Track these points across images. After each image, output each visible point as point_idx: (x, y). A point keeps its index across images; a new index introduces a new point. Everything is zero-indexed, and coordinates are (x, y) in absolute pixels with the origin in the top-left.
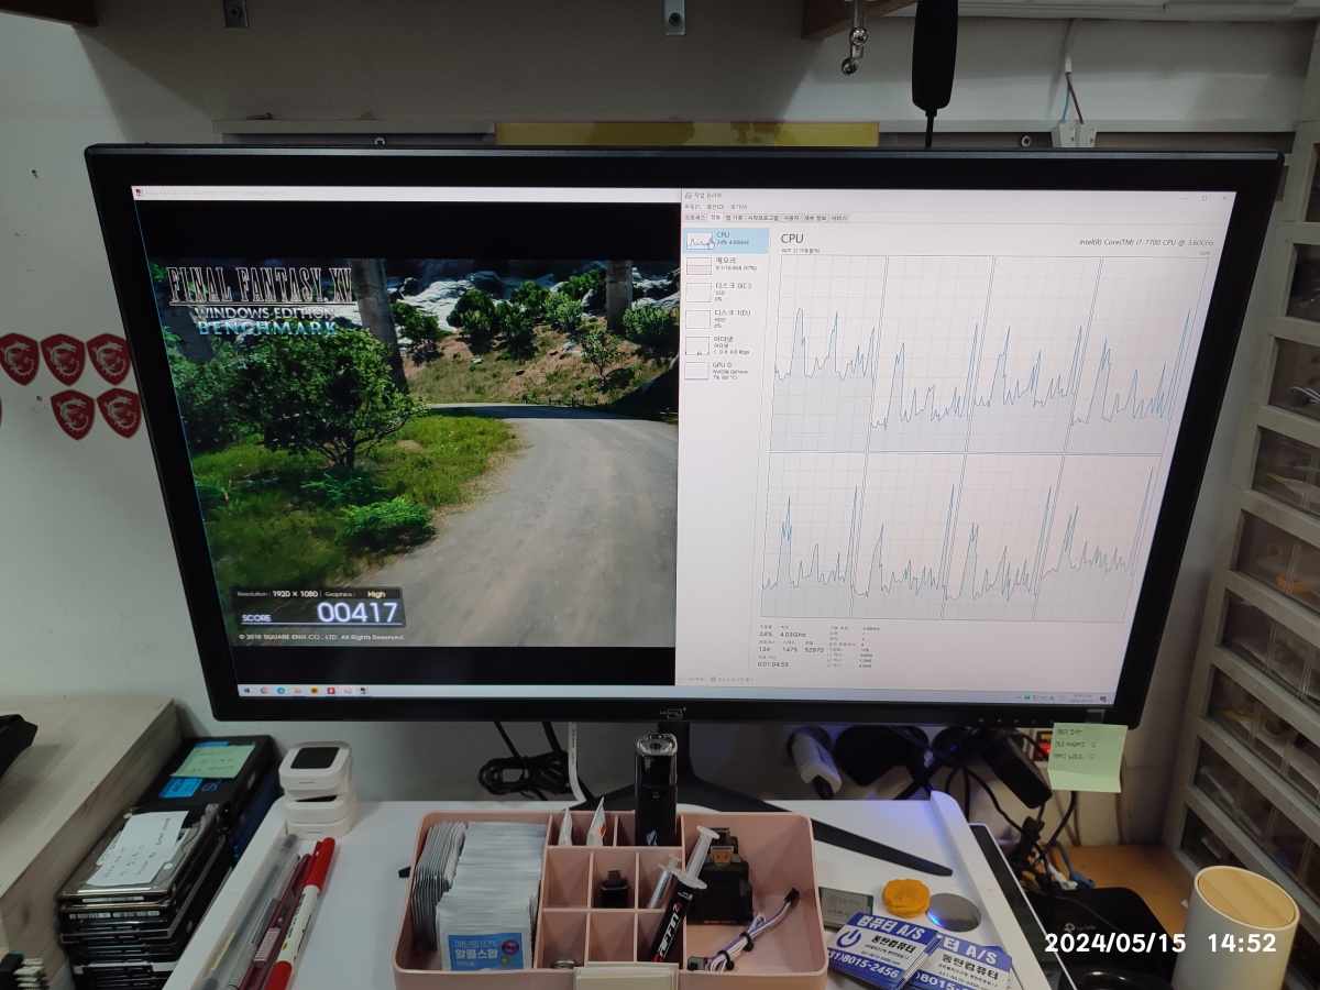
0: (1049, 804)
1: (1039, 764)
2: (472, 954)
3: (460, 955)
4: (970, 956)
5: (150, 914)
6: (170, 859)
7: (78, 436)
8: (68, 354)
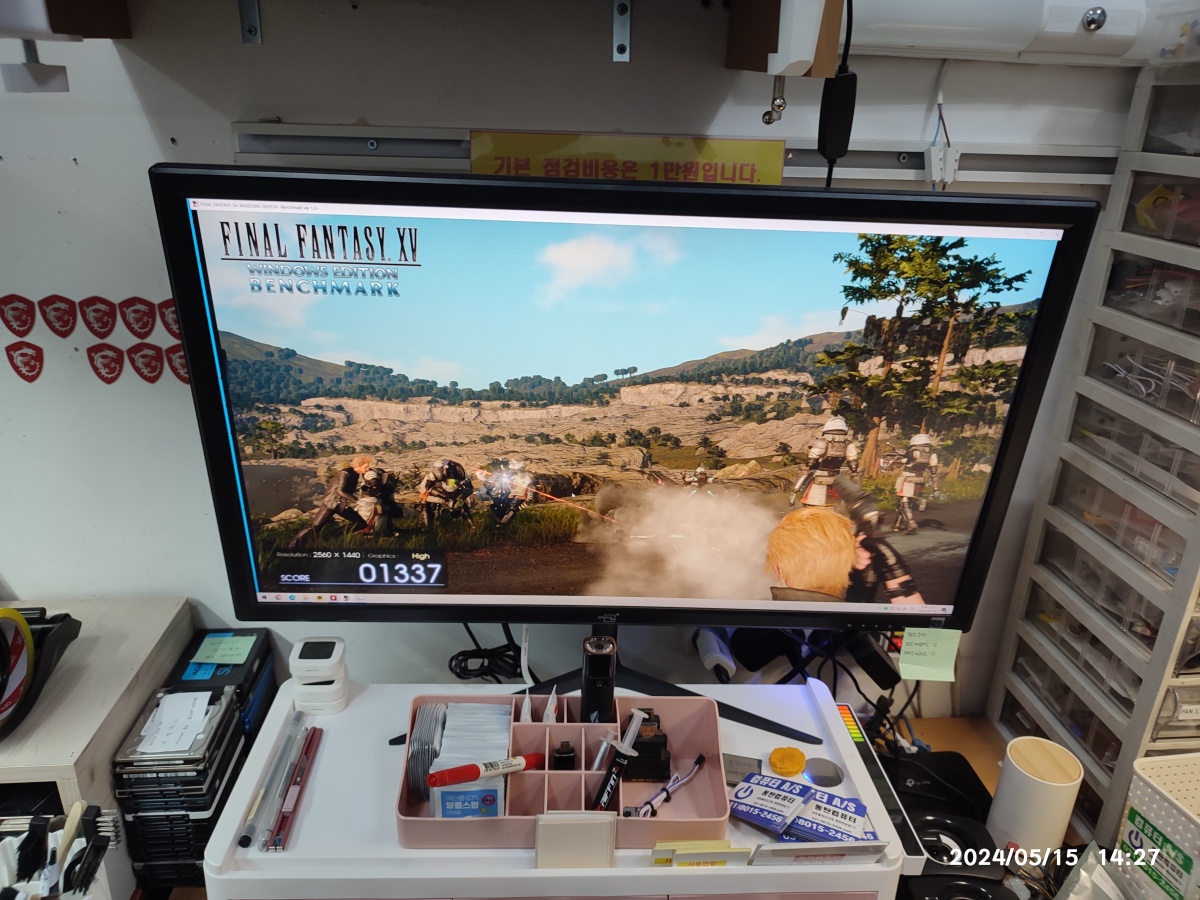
2: (459, 805)
3: (449, 806)
4: (836, 806)
5: (188, 774)
6: (201, 731)
7: (109, 381)
8: (101, 313)
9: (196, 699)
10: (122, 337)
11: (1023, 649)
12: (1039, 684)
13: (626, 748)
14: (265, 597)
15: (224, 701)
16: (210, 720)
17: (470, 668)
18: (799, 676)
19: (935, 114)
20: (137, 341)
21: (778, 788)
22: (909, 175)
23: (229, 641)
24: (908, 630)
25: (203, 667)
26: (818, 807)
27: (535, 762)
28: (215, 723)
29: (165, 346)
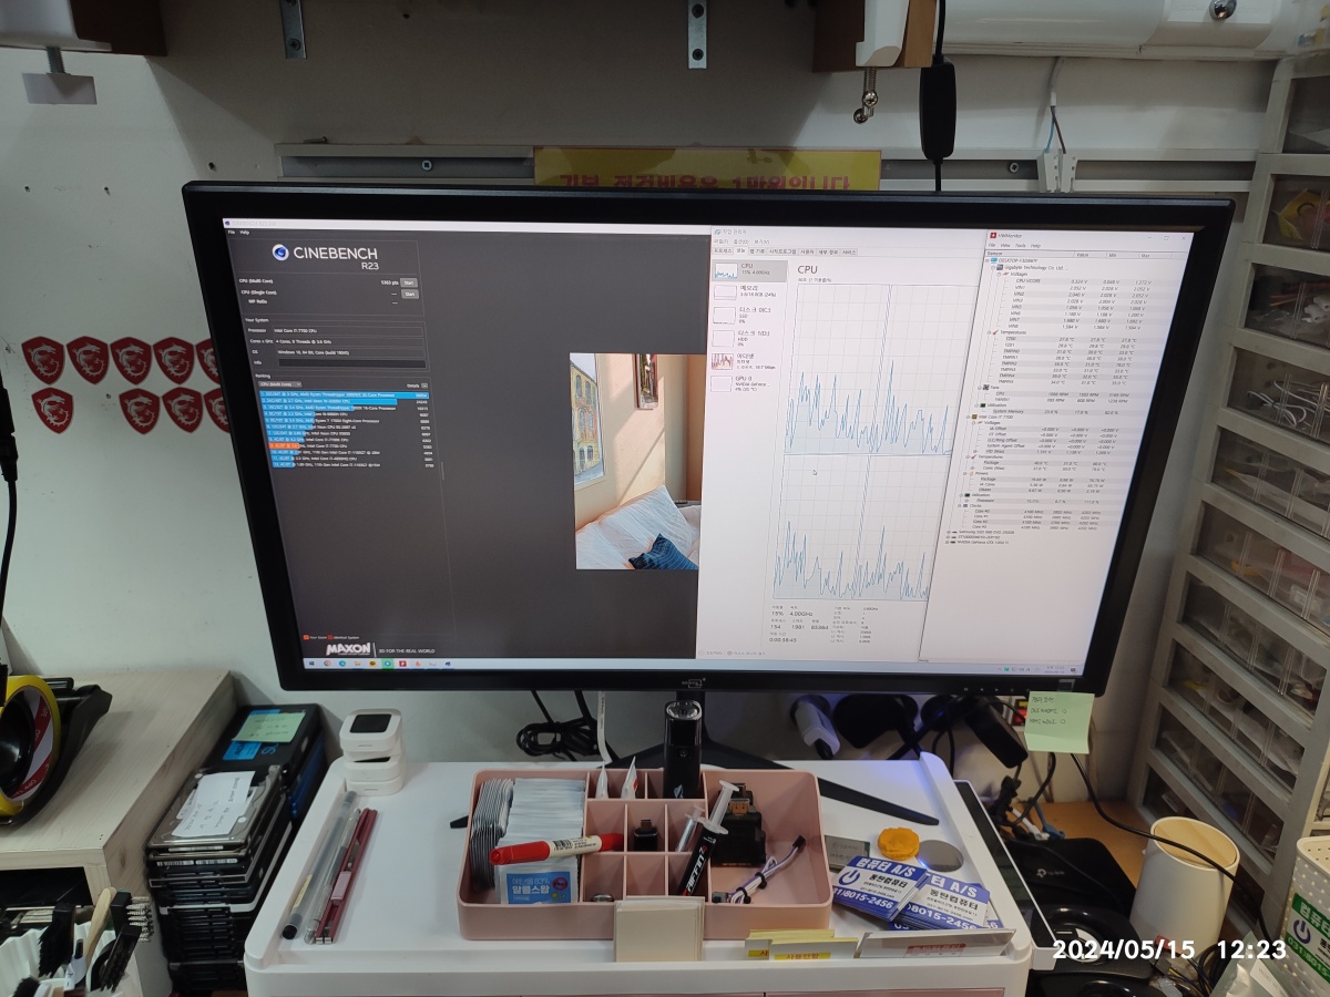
0: (1025, 764)
1: (1017, 729)
2: (527, 890)
3: (516, 890)
4: (954, 891)
5: (229, 861)
6: (243, 813)
7: (144, 430)
8: (135, 356)
9: (237, 779)
10: (157, 382)
11: (1167, 721)
12: (1187, 759)
13: (714, 825)
14: (312, 664)
15: (269, 781)
16: (253, 802)
17: (540, 743)
18: (912, 752)
19: (1048, 118)
20: (173, 386)
21: (888, 871)
22: (1020, 185)
23: (273, 717)
24: (1033, 694)
25: (247, 746)
26: (934, 893)
28: (258, 805)
29: (203, 391)
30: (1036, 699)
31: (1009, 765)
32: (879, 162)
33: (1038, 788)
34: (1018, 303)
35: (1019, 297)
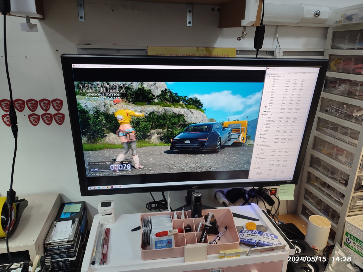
2: (160, 245)
3: (158, 245)
4: (269, 236)
5: (69, 246)
6: (71, 232)
7: (35, 125)
8: (33, 104)
9: (68, 223)
10: (39, 111)
12: (312, 201)
13: (208, 224)
14: (91, 188)
15: (76, 223)
16: (73, 229)
17: (152, 207)
18: (248, 203)
19: (276, 40)
20: (44, 112)
21: (251, 233)
22: (270, 57)
23: (73, 206)
24: (280, 185)
25: (66, 214)
26: (264, 237)
27: (181, 231)
28: (75, 230)
29: (53, 114)
30: (281, 187)
31: (270, 206)
32: (236, 51)
33: (275, 212)
34: (274, 85)
35: (274, 84)
